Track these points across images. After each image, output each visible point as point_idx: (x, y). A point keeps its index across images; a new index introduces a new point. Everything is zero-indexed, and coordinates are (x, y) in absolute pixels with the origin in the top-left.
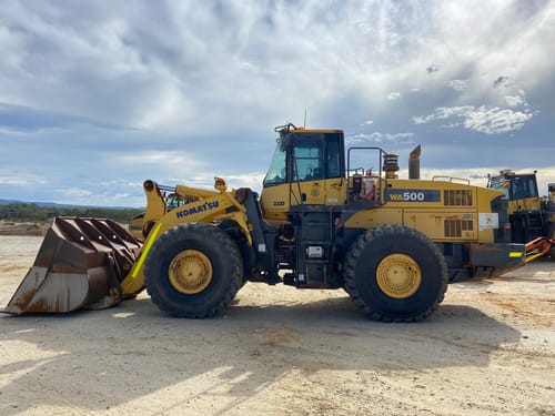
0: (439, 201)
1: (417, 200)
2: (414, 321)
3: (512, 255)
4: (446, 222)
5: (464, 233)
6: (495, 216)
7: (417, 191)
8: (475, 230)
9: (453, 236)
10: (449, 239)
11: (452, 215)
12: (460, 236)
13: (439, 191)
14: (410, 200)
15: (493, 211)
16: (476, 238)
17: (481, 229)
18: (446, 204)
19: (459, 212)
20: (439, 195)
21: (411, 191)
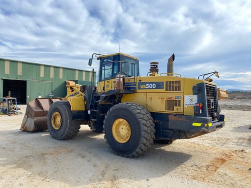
0: (163, 88)
1: (152, 88)
2: (128, 157)
3: (194, 124)
4: (167, 101)
5: (175, 108)
6: (195, 98)
7: (152, 83)
8: (182, 106)
9: (169, 110)
10: (168, 112)
11: (170, 96)
12: (173, 110)
13: (163, 82)
14: (149, 88)
15: (194, 94)
16: (182, 111)
17: (185, 106)
18: (166, 90)
19: (173, 95)
20: (163, 85)
21: (150, 83)
